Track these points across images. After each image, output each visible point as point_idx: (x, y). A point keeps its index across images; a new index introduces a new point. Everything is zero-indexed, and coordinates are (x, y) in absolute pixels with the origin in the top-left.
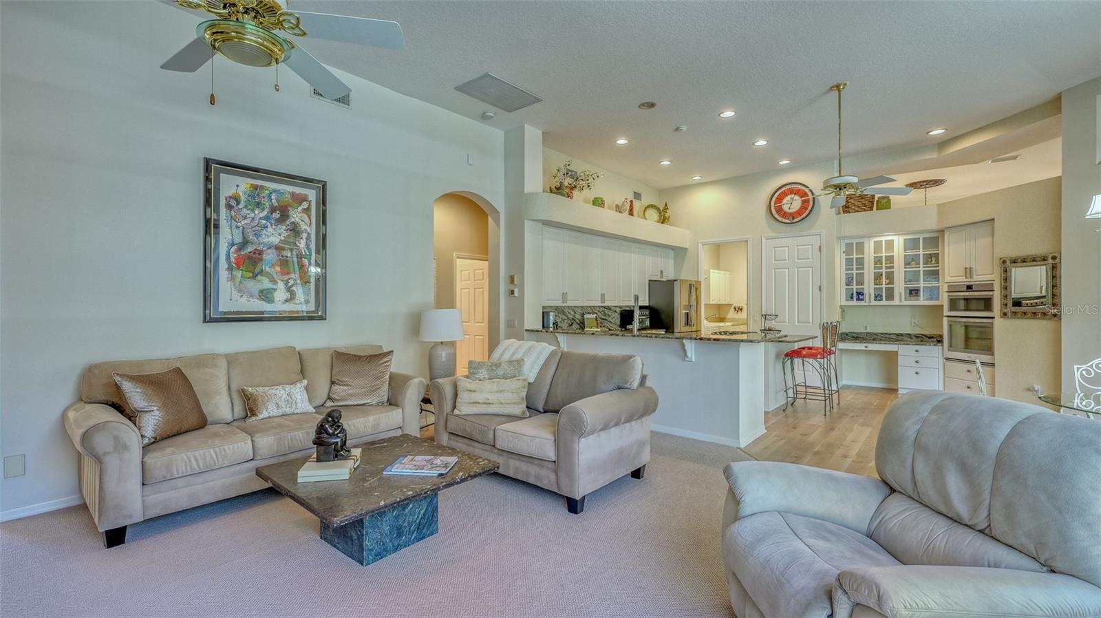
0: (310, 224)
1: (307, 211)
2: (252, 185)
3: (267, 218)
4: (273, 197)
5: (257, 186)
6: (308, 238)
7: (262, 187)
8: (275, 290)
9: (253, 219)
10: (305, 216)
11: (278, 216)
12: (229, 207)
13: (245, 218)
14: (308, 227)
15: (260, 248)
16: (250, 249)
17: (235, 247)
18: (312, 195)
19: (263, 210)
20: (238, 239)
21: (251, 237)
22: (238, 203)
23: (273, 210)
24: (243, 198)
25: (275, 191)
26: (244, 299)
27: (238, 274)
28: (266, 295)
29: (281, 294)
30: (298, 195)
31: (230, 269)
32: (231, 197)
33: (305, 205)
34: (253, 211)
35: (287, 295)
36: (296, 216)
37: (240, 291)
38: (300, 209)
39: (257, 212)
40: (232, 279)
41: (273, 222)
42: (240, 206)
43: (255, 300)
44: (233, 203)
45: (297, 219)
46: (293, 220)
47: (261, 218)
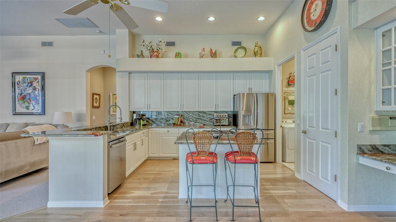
0: (39, 86)
1: (38, 82)
2: (23, 77)
3: (27, 86)
4: (28, 80)
5: (24, 77)
6: (39, 90)
7: (26, 77)
8: (29, 106)
9: (23, 86)
10: (38, 84)
11: (30, 85)
12: (18, 84)
13: (21, 86)
14: (39, 87)
15: (26, 94)
16: (23, 95)
17: (19, 95)
18: (39, 77)
19: (26, 84)
20: (20, 93)
21: (23, 92)
22: (20, 83)
23: (28, 83)
24: (21, 81)
25: (29, 78)
26: (22, 109)
27: (20, 102)
28: (27, 108)
29: (31, 107)
30: (35, 78)
31: (18, 101)
32: (18, 81)
33: (37, 80)
34: (23, 84)
35: (33, 108)
36: (35, 84)
37: (21, 107)
38: (36, 82)
39: (24, 85)
40: (19, 103)
41: (28, 86)
42: (20, 84)
43: (25, 109)
44: (19, 83)
45: (35, 85)
46: (34, 85)
47: (25, 86)
